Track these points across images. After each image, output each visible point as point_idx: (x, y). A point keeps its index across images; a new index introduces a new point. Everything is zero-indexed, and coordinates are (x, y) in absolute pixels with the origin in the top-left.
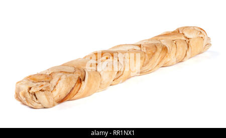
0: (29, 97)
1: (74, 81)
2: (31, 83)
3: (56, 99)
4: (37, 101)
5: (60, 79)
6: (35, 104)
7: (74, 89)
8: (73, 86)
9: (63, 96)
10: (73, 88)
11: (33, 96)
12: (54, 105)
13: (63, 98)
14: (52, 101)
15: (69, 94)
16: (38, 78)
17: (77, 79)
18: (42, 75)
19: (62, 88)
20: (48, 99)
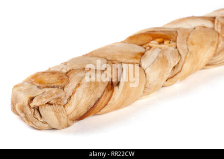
0: (30, 112)
1: (102, 88)
2: (35, 88)
3: (71, 116)
4: (42, 120)
5: (79, 85)
6: (39, 124)
7: (101, 100)
8: (99, 95)
9: (83, 110)
10: (99, 99)
11: (36, 112)
12: (68, 126)
13: (83, 113)
14: (64, 120)
15: (93, 107)
16: (47, 79)
17: (106, 85)
18: (53, 73)
19: (81, 100)
20: (59, 118)
